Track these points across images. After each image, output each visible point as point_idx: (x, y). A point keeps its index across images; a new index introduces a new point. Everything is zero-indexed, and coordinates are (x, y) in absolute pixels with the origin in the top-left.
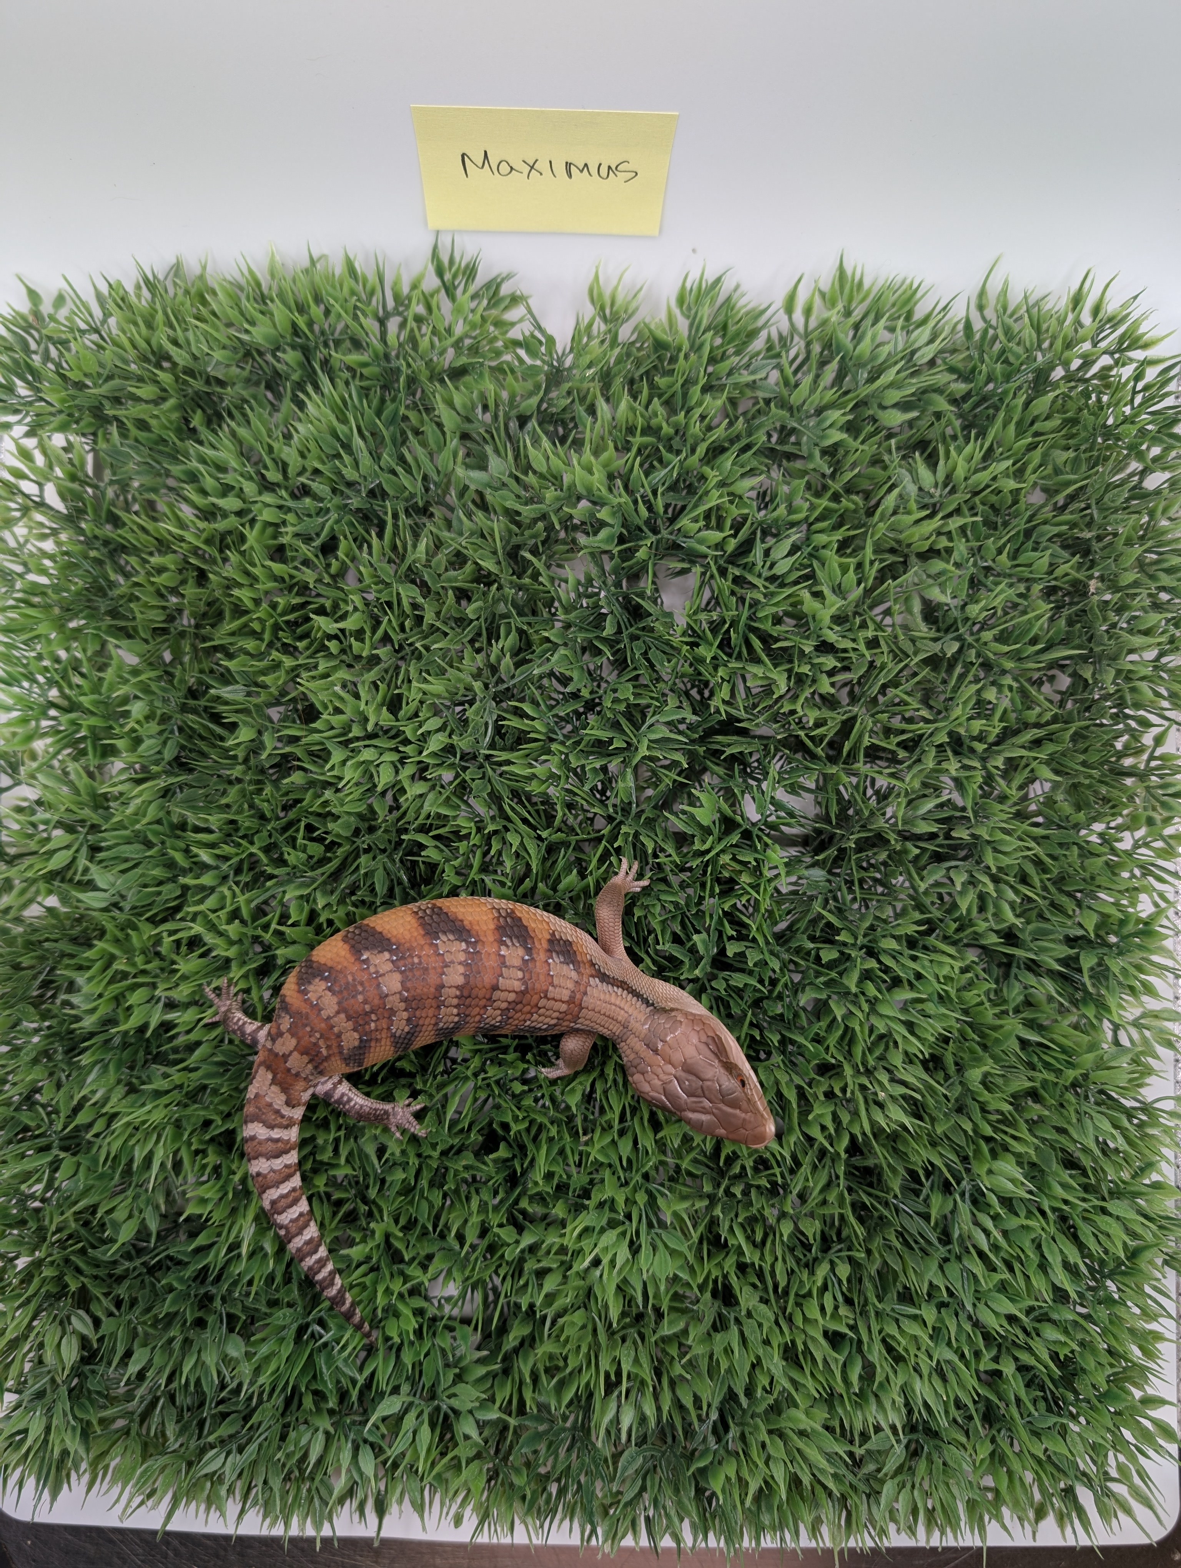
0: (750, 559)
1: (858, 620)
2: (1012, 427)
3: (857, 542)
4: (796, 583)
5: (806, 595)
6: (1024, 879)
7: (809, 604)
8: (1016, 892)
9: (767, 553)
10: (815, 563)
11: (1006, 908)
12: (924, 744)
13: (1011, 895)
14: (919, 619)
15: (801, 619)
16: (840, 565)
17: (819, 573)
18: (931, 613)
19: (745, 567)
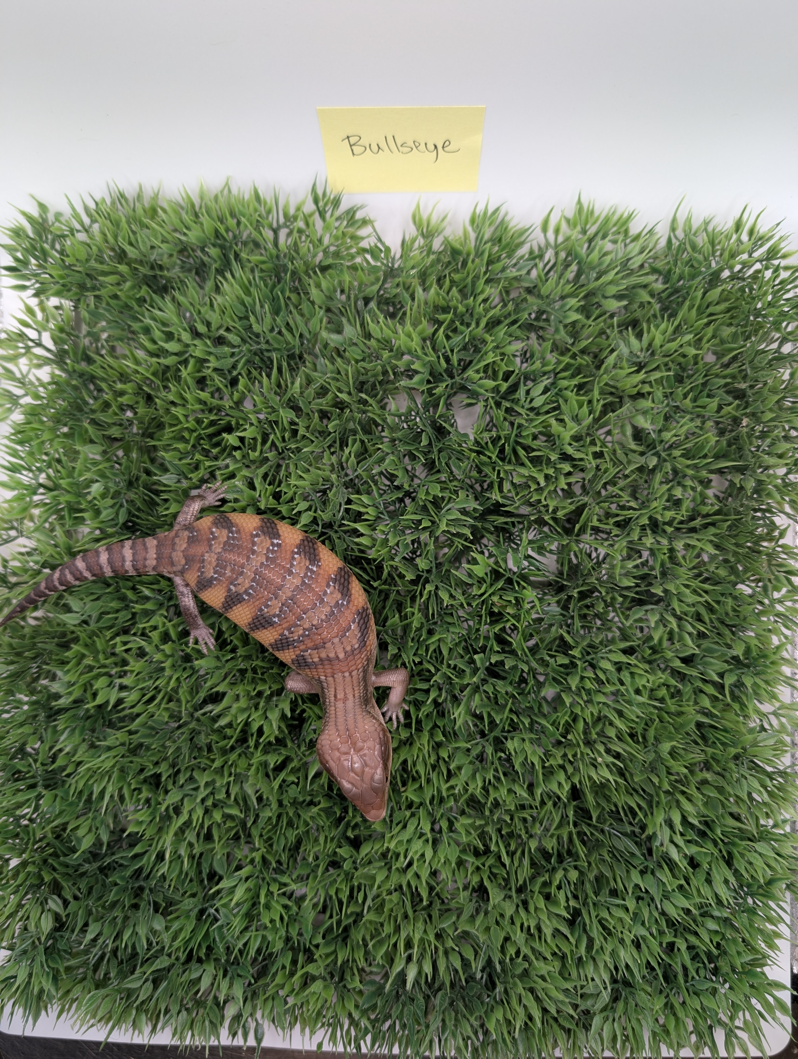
0: (516, 396)
1: (588, 439)
2: (694, 311)
3: (588, 386)
4: (547, 412)
5: (553, 422)
6: (699, 618)
7: (556, 427)
8: (694, 627)
9: (528, 392)
10: (561, 401)
11: (687, 636)
12: (632, 524)
13: (690, 629)
14: (630, 439)
15: (550, 438)
16: (577, 401)
17: (563, 407)
18: (638, 435)
19: (513, 401)
